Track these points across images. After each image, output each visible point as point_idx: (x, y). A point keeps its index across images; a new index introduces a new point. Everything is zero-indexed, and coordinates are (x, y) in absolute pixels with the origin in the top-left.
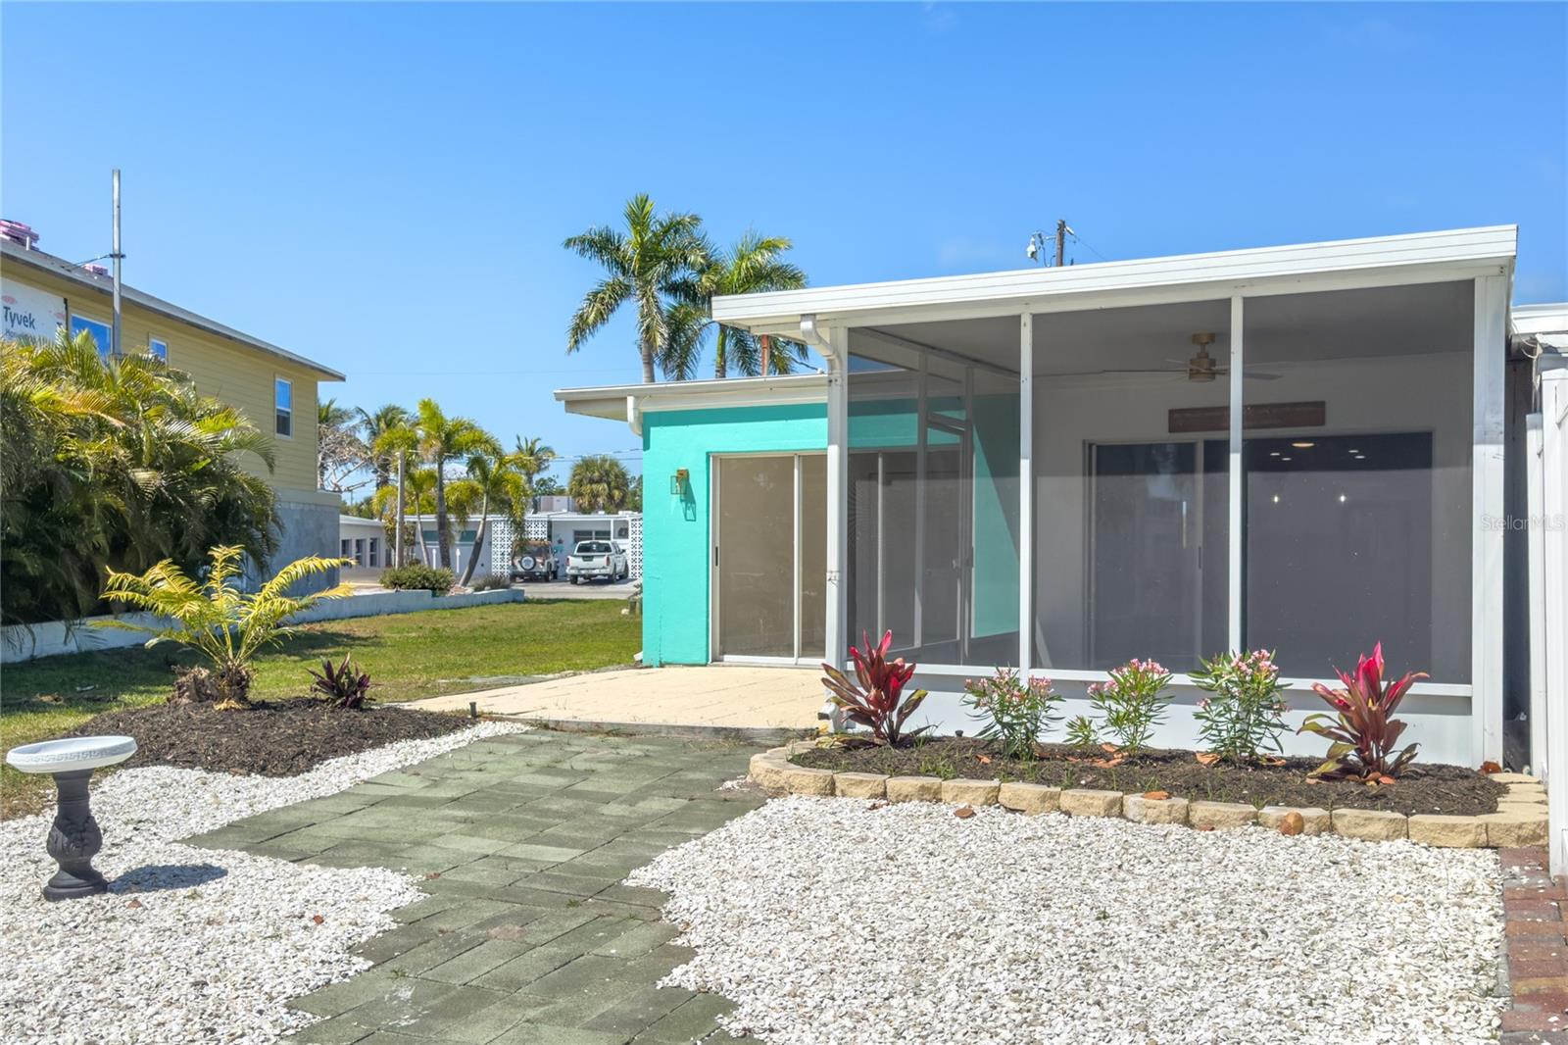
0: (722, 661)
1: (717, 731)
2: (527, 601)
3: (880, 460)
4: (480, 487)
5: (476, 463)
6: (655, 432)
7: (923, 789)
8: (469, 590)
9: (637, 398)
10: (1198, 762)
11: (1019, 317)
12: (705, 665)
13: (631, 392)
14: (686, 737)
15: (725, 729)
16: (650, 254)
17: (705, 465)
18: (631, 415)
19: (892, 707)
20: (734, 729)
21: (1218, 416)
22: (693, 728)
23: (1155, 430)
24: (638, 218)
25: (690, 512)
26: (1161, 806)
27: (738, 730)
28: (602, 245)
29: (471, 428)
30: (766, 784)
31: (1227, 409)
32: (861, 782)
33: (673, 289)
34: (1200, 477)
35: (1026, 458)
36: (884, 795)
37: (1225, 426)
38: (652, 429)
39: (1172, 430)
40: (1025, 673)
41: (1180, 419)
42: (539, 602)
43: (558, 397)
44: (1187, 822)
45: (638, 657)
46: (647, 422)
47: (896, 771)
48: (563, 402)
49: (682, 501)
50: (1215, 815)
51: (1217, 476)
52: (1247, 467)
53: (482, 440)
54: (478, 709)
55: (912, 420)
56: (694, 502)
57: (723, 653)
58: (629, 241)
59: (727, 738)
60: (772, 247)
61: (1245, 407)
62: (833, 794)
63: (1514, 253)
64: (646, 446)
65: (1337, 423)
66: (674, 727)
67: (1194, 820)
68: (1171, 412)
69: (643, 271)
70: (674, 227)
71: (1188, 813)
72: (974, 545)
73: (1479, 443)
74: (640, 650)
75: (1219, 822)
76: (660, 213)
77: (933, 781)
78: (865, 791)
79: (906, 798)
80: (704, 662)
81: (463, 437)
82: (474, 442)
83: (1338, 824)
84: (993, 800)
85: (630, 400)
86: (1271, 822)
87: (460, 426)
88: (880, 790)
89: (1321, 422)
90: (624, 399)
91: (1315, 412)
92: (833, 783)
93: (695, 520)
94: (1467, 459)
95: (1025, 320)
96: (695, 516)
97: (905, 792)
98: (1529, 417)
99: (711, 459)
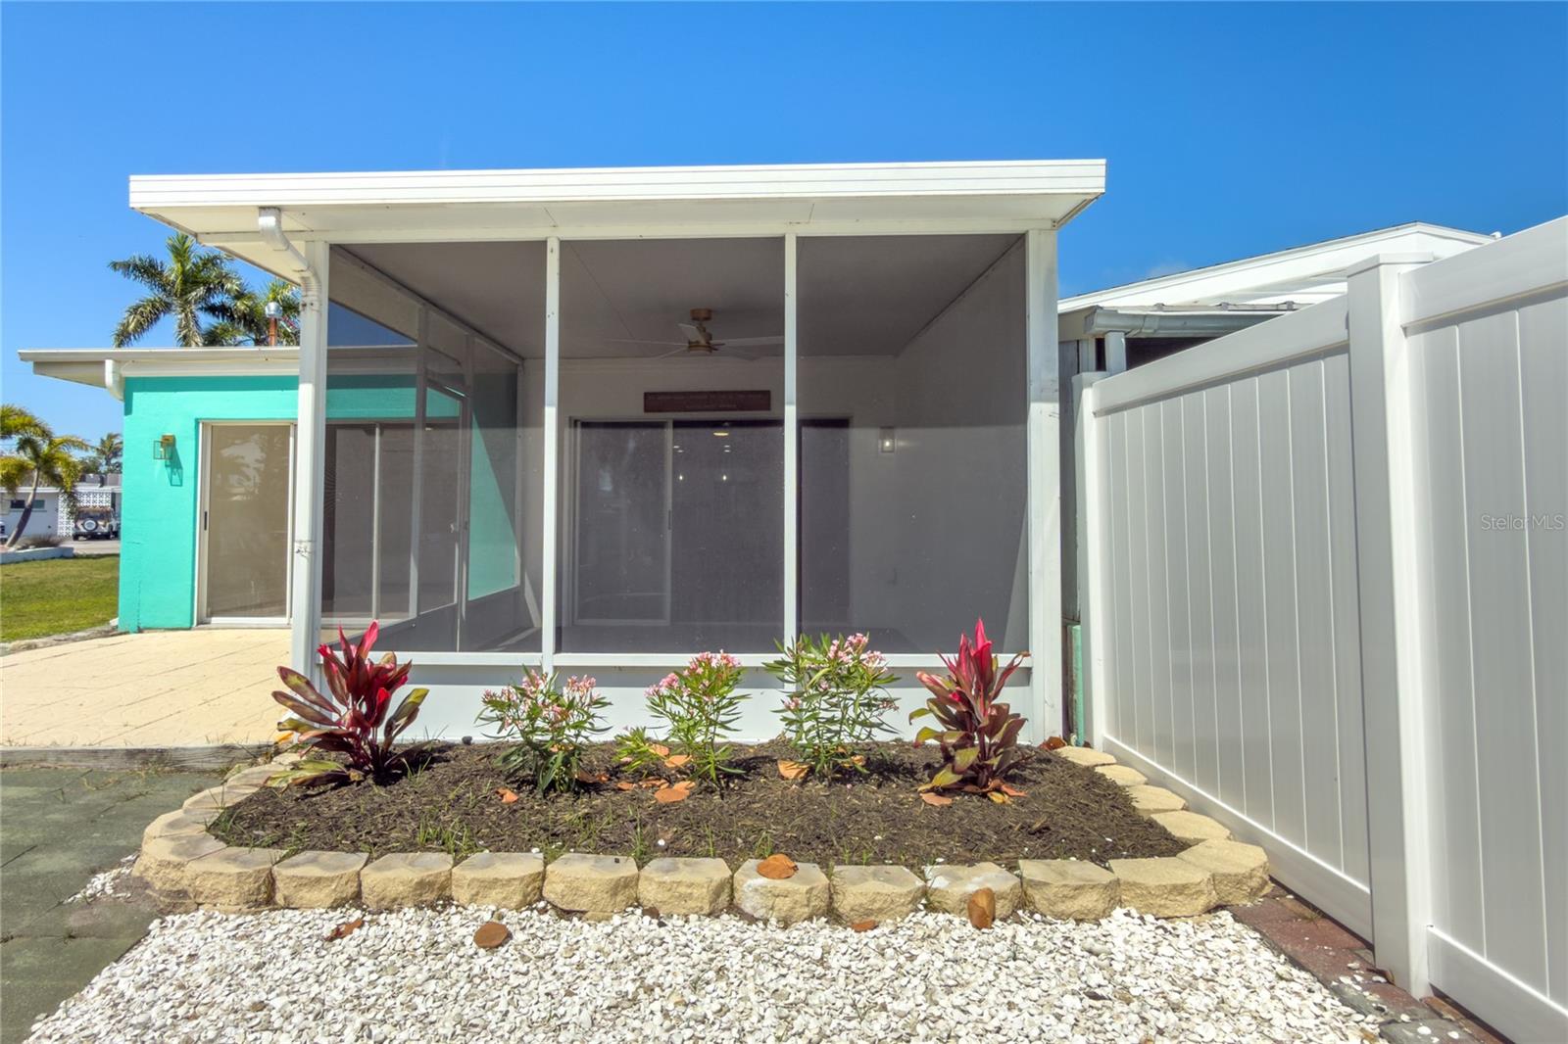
0: (209, 623)
1: (131, 754)
2: (76, 557)
3: (378, 430)
4: (32, 464)
5: (26, 443)
6: (138, 397)
7: (424, 885)
8: (12, 549)
9: (117, 362)
10: (783, 778)
11: (543, 244)
12: (189, 629)
13: (109, 356)
14: (83, 766)
15: (143, 751)
16: (190, 280)
17: (193, 433)
18: (109, 379)
19: (377, 723)
20: (157, 751)
22: (96, 752)
23: (632, 410)
24: (180, 252)
25: (175, 478)
26: (796, 892)
27: (162, 752)
28: (148, 271)
30: (158, 885)
32: (318, 880)
33: (212, 309)
35: (551, 405)
36: (357, 899)
38: (135, 394)
39: (647, 410)
40: (548, 658)
41: (653, 401)
42: (88, 557)
43: (24, 357)
44: (831, 912)
45: (114, 622)
46: (129, 388)
47: (378, 846)
48: (31, 364)
49: (166, 466)
50: (874, 901)
53: (31, 424)
55: (410, 394)
56: (180, 467)
57: (211, 614)
58: (172, 269)
59: (145, 762)
62: (270, 901)
63: (1104, 191)
64: (128, 411)
67: (844, 905)
68: (646, 394)
69: (184, 292)
70: (211, 261)
71: (831, 898)
73: (1036, 401)
74: (115, 614)
75: (880, 910)
77: (436, 863)
78: (326, 893)
79: (391, 907)
80: (188, 625)
82: (23, 425)
83: (1036, 895)
84: (533, 896)
85: (109, 364)
86: (950, 903)
88: (351, 890)
89: (768, 408)
90: (102, 363)
91: (762, 399)
92: (271, 882)
93: (181, 485)
94: (1021, 417)
95: (553, 246)
96: (181, 481)
97: (393, 891)
98: (1085, 375)
99: (201, 425)
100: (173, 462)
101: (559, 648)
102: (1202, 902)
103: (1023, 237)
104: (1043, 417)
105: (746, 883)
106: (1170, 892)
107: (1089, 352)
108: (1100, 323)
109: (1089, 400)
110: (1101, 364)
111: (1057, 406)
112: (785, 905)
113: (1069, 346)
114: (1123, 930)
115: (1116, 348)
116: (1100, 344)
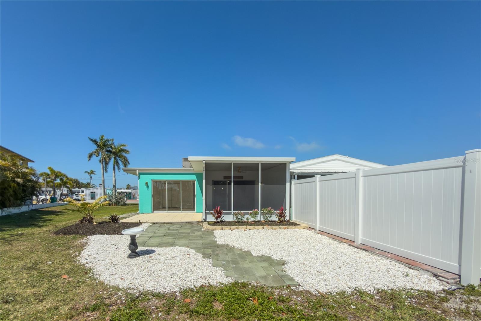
1: (186, 222)
3: (181, 182)
5: (61, 179)
6: (141, 176)
7: (237, 228)
9: (138, 170)
13: (137, 169)
16: (104, 145)
18: (137, 173)
23: (222, 179)
24: (101, 138)
28: (95, 142)
29: (60, 173)
30: (210, 229)
31: (231, 176)
33: (107, 151)
34: (227, 186)
37: (231, 179)
39: (224, 179)
40: (232, 212)
41: (225, 178)
44: (272, 229)
45: (138, 212)
46: (140, 174)
47: (230, 226)
49: (146, 187)
50: (276, 228)
51: (229, 185)
52: (234, 184)
53: (63, 175)
54: (141, 221)
58: (99, 142)
60: (124, 146)
62: (223, 229)
64: (139, 178)
66: (179, 222)
67: (273, 228)
68: (224, 177)
69: (102, 147)
70: (108, 140)
72: (196, 194)
73: (287, 182)
76: (105, 138)
78: (228, 228)
80: (151, 213)
81: (58, 174)
82: (61, 175)
83: (289, 228)
85: (137, 170)
87: (58, 172)
88: (230, 228)
89: (243, 179)
91: (242, 177)
93: (149, 190)
94: (285, 184)
97: (234, 228)
98: (293, 180)
99: (152, 181)
100: (148, 186)
101: (233, 210)
102: (303, 228)
103: (286, 164)
104: (288, 184)
105: (265, 227)
107: (293, 177)
108: (294, 174)
109: (293, 182)
110: (294, 179)
112: (268, 228)
113: (291, 176)
114: (296, 229)
115: (296, 177)
116: (294, 176)
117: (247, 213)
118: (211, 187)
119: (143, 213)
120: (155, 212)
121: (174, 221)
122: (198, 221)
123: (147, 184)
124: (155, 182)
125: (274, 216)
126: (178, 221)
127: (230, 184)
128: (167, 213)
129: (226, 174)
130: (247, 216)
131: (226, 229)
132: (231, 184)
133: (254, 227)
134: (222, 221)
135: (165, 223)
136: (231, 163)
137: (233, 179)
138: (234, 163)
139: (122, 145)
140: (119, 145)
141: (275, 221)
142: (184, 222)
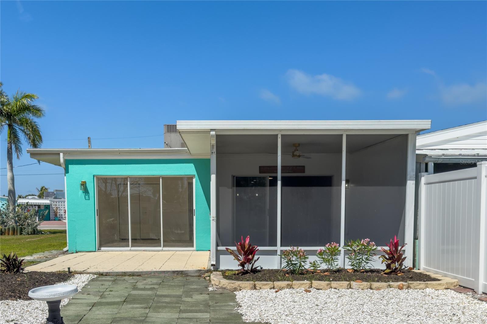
1: (174, 272)
3: (161, 180)
6: (71, 167)
7: (288, 285)
9: (64, 153)
10: (348, 272)
13: (62, 152)
15: (177, 271)
17: (93, 180)
18: (62, 160)
20: (181, 271)
21: (274, 169)
23: (255, 173)
25: (87, 197)
26: (364, 284)
31: (277, 167)
34: (268, 188)
37: (277, 173)
38: (69, 166)
39: (260, 172)
40: (279, 248)
41: (262, 169)
43: (28, 151)
44: (371, 288)
45: (65, 249)
46: (68, 163)
48: (29, 154)
49: (83, 192)
50: (380, 286)
52: (283, 185)
56: (89, 193)
57: (101, 247)
59: (178, 274)
61: (282, 167)
64: (67, 172)
65: (309, 172)
66: (157, 272)
67: (373, 287)
68: (260, 167)
71: (371, 286)
72: (194, 208)
73: (409, 180)
75: (381, 288)
78: (268, 287)
80: (94, 250)
83: (411, 286)
85: (61, 155)
86: (394, 286)
88: (272, 286)
89: (304, 172)
90: (59, 154)
91: (302, 169)
93: (89, 200)
94: (405, 184)
95: (279, 136)
96: (89, 198)
97: (282, 286)
98: (423, 174)
99: (95, 177)
100: (86, 191)
101: (281, 246)
102: (444, 287)
103: (407, 135)
104: (410, 185)
105: (353, 284)
106: (438, 285)
107: (423, 166)
108: (427, 159)
109: (423, 180)
110: (426, 171)
111: (414, 182)
112: (362, 287)
113: (418, 164)
114: (428, 290)
115: (431, 166)
116: (427, 165)
117: (313, 253)
118: (229, 192)
119: (77, 252)
120: (102, 249)
121: (145, 270)
122: (200, 270)
123: (84, 185)
124: (102, 181)
125: (376, 257)
126: (155, 270)
127: (273, 183)
128: (130, 250)
129: (266, 162)
130: (312, 258)
131: (264, 287)
132: (276, 185)
133: (328, 285)
134: (254, 271)
135: (125, 273)
136: (277, 135)
137: (282, 173)
138: (282, 135)
139: (26, 97)
140: (19, 96)
141: (378, 271)
142: (168, 272)
